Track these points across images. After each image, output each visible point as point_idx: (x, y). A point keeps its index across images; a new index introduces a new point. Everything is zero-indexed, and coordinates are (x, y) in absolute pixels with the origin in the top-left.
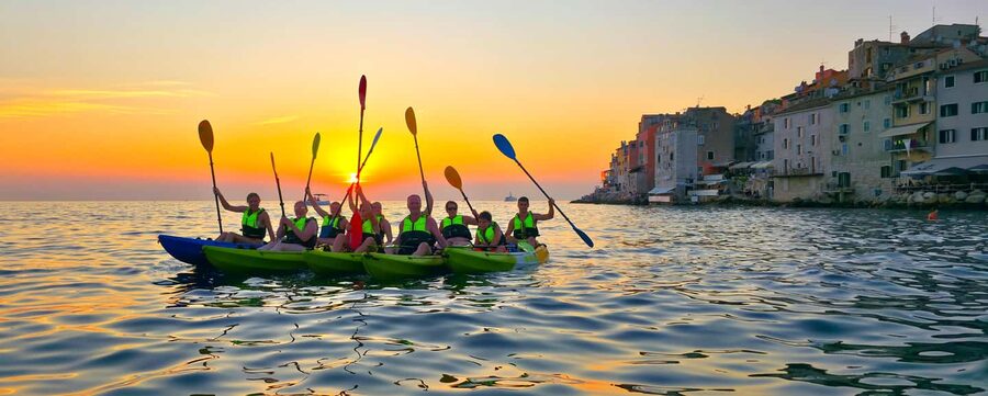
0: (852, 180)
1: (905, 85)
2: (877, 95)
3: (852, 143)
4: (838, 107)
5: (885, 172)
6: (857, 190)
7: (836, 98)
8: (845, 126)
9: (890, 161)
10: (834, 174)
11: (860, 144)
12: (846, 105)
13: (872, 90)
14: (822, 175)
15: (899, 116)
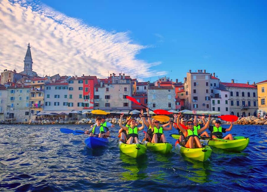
0: (15, 116)
1: (34, 87)
2: (24, 89)
3: (15, 103)
4: (10, 91)
5: (27, 113)
6: (16, 119)
7: (9, 88)
8: (12, 97)
9: (29, 110)
10: (8, 114)
11: (18, 104)
12: (13, 90)
13: (23, 87)
14: (3, 114)
15: (32, 96)
